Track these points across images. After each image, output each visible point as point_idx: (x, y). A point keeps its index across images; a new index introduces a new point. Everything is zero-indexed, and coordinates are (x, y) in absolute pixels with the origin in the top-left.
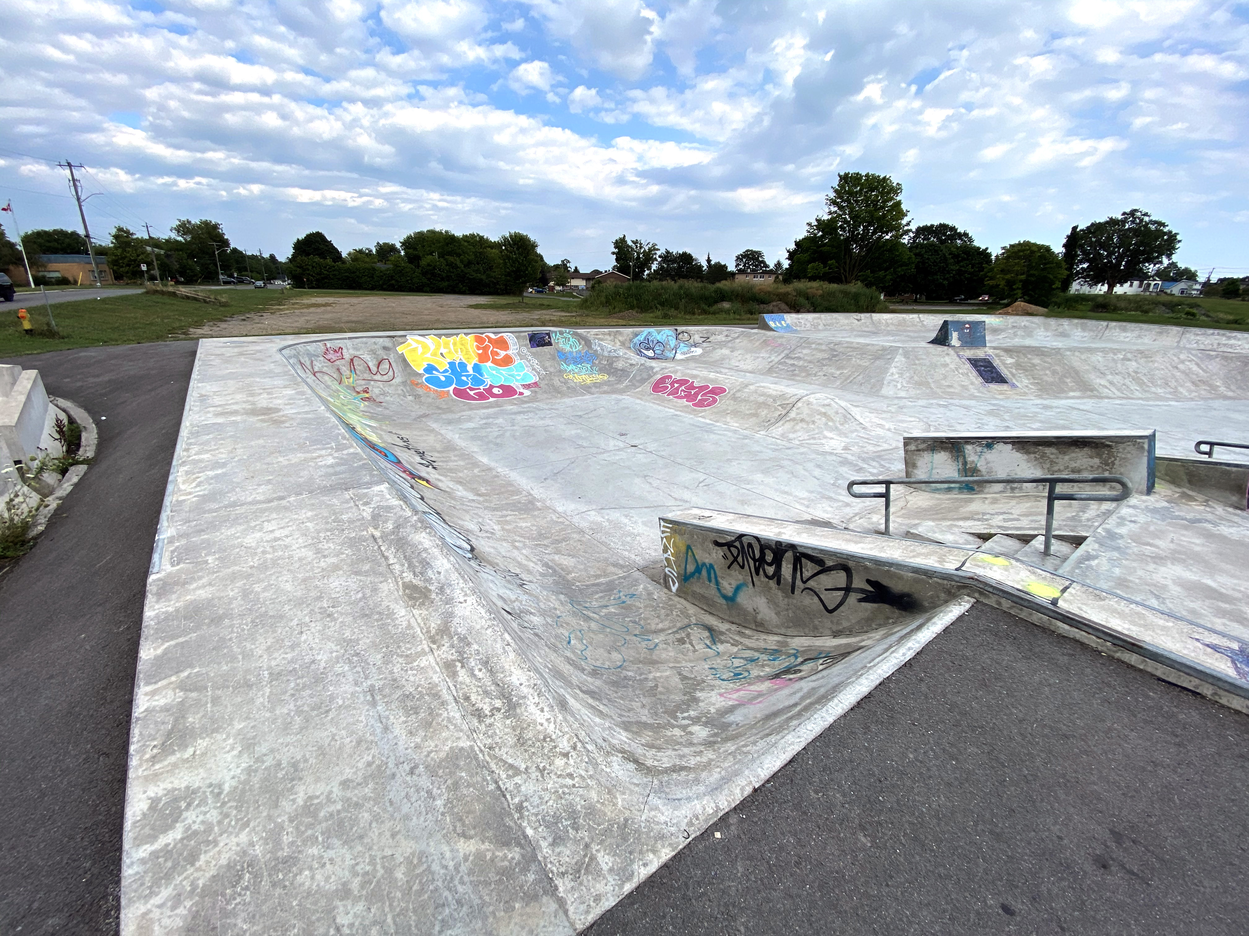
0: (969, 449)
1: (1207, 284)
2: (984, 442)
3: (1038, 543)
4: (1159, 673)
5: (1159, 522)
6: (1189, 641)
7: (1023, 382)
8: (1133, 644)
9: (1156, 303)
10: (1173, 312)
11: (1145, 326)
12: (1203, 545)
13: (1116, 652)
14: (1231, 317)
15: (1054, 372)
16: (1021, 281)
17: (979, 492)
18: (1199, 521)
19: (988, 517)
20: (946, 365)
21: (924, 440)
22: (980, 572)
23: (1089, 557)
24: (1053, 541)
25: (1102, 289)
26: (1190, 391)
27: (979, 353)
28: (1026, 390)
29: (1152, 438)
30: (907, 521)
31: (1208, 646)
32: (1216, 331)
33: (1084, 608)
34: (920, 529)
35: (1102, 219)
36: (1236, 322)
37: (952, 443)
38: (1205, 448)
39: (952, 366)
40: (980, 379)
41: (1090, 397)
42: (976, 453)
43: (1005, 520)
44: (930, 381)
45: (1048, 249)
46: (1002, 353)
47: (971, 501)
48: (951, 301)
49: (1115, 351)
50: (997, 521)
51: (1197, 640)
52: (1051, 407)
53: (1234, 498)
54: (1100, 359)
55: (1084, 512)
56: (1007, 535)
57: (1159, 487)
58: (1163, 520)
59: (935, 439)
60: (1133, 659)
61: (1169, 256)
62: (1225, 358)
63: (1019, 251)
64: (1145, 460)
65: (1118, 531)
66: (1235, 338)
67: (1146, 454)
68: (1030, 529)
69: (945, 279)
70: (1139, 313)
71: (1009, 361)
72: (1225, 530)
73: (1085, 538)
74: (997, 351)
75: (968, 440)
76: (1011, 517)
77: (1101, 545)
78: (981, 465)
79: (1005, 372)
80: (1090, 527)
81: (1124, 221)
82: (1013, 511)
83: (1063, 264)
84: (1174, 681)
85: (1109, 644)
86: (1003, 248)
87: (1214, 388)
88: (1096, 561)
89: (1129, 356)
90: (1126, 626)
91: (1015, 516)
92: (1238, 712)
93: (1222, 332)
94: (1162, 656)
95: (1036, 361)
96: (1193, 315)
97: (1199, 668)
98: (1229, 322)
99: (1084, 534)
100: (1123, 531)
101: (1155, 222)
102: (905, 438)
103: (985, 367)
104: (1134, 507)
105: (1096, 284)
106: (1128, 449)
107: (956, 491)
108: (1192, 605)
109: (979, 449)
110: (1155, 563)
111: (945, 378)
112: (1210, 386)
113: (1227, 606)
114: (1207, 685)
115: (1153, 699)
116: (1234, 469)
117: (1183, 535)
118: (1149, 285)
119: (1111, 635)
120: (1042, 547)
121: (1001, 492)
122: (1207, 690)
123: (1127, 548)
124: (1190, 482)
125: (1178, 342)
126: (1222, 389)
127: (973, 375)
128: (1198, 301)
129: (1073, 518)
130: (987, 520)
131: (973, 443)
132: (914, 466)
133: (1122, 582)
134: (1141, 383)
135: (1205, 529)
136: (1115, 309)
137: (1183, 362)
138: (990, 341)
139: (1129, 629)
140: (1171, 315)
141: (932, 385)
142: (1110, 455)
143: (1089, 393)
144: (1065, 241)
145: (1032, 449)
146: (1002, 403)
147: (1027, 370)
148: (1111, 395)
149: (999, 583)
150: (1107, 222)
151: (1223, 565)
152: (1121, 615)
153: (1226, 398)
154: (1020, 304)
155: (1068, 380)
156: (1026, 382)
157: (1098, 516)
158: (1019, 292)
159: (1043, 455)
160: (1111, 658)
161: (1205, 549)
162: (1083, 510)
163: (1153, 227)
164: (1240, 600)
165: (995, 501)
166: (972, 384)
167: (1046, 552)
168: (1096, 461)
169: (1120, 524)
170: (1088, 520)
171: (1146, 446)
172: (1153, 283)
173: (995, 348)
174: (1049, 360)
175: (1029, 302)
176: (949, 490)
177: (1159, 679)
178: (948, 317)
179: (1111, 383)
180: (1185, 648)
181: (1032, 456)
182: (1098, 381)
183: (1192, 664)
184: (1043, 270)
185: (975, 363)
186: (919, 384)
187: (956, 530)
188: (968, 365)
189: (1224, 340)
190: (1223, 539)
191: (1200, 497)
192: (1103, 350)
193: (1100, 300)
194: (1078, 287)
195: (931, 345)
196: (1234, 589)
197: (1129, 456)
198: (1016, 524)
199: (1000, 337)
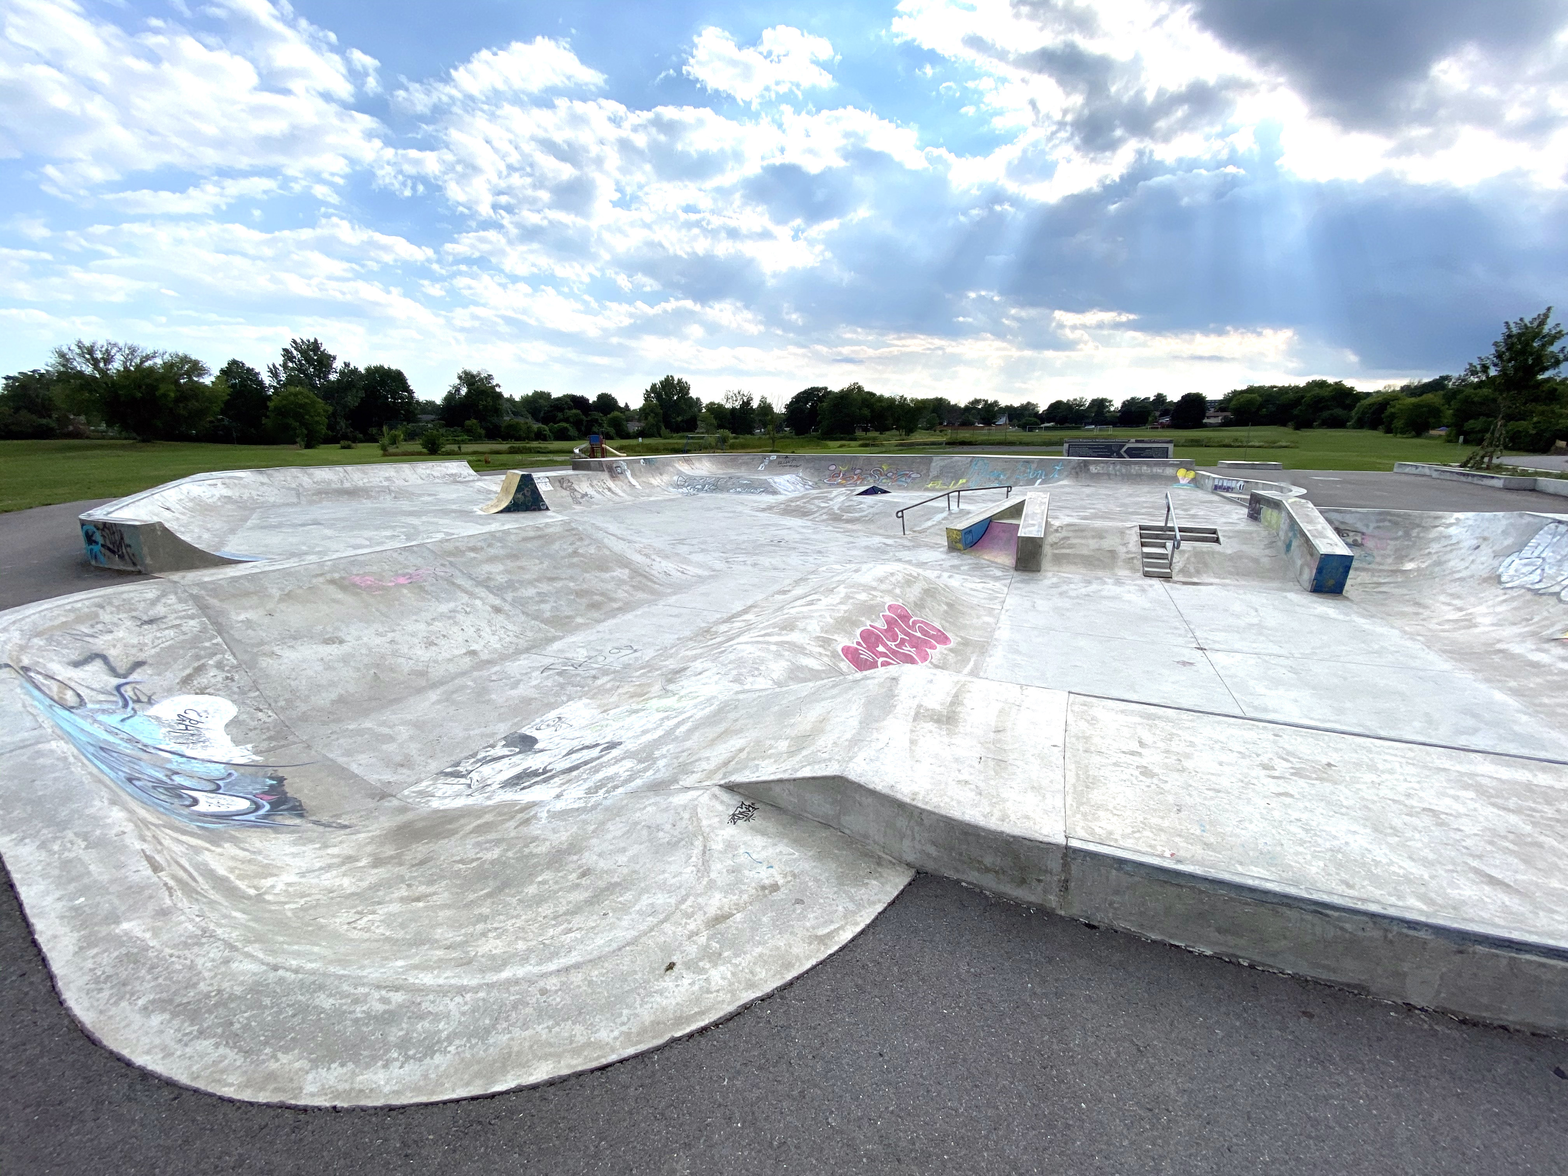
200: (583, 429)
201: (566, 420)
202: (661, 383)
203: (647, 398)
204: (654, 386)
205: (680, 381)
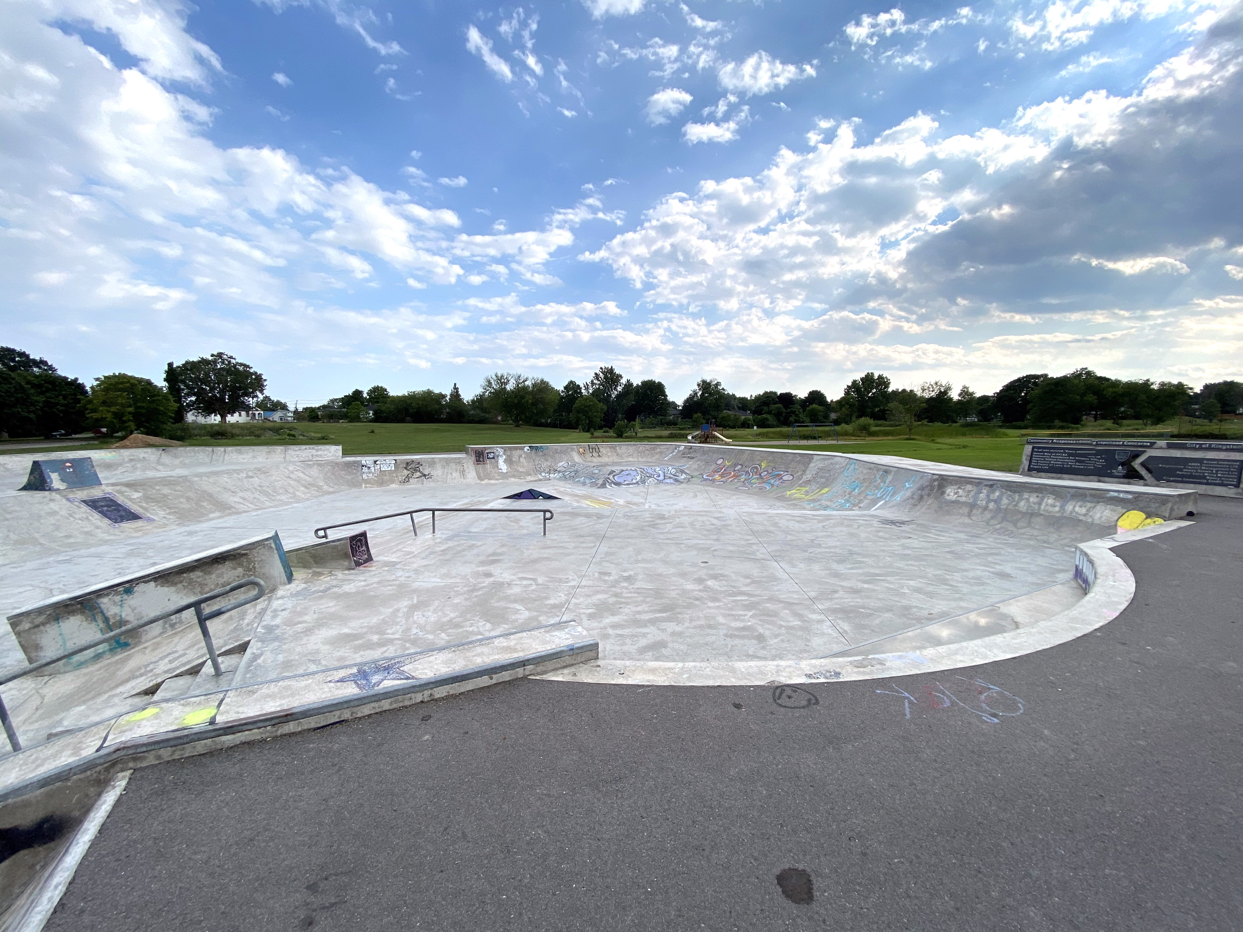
0: (105, 602)
1: (296, 412)
2: (121, 589)
3: (208, 669)
4: (313, 725)
5: (302, 602)
6: (325, 686)
7: (158, 514)
8: (287, 715)
9: (264, 429)
10: (279, 434)
11: (256, 448)
12: (335, 606)
13: (277, 730)
14: (319, 435)
15: (188, 499)
16: (130, 413)
17: (136, 645)
18: (329, 589)
19: (151, 666)
20: (54, 513)
21: (40, 611)
22: (125, 738)
23: (255, 657)
24: (220, 659)
25: (215, 419)
26: (304, 493)
27: (96, 493)
28: (165, 521)
29: (276, 538)
30: (46, 723)
31: (338, 681)
32: (307, 447)
33: (241, 709)
34: (66, 723)
35: (196, 359)
36: (323, 438)
37: (81, 603)
38: (321, 533)
39: (64, 513)
40: (107, 521)
41: (230, 514)
42: (115, 603)
43: (171, 662)
44: (37, 535)
45: (149, 383)
46: (124, 489)
47: (128, 658)
48: (48, 437)
49: (238, 472)
50: (163, 666)
51: (330, 681)
52: (196, 532)
53: (346, 563)
54: (228, 480)
55: (243, 619)
56: (176, 676)
57: (296, 575)
58: (305, 599)
59: (56, 606)
60: (291, 727)
61: (262, 392)
62: (319, 465)
63: (117, 383)
64: (276, 556)
65: (273, 623)
66: (321, 449)
67: (275, 552)
68: (198, 658)
69: (29, 412)
70: (253, 437)
71: (136, 495)
72: (349, 588)
73: (248, 643)
74: (118, 488)
75: (99, 593)
76: (177, 655)
77: (263, 641)
78: (126, 613)
79: (135, 508)
80: (251, 630)
81: (215, 362)
82: (178, 648)
83: (170, 397)
84: (325, 724)
85: (269, 728)
86: (97, 379)
87: (319, 488)
88: (262, 658)
89: (250, 474)
90: (278, 704)
91: (180, 653)
92: (369, 716)
93: (311, 446)
94: (309, 710)
95: (166, 491)
96: (294, 436)
97: (334, 702)
98: (319, 439)
99: (247, 639)
100: (278, 621)
101: (241, 364)
102: (9, 619)
103: (107, 506)
104: (282, 598)
105: (209, 414)
106: (261, 552)
107: (108, 655)
108: (338, 654)
109: (117, 598)
110: (306, 635)
111: (57, 528)
112: (317, 486)
113: (360, 642)
114: (345, 711)
115: (313, 749)
116: (338, 543)
117: (321, 604)
118: (254, 415)
119: (267, 720)
120: (212, 671)
121: (161, 634)
122: (346, 715)
123: (283, 634)
124: (316, 562)
125: (285, 458)
126: (325, 487)
127: (96, 517)
128: (295, 425)
129: (236, 629)
130: (151, 671)
131: (107, 595)
132: (38, 647)
133: (287, 665)
134: (267, 494)
135: (334, 593)
136: (233, 436)
137: (292, 472)
138: (106, 478)
139: (280, 705)
140: (278, 437)
141: (42, 541)
142: (250, 562)
143: (227, 511)
144: (164, 376)
145: (177, 579)
146: (141, 540)
147: (161, 501)
148: (246, 509)
149: (152, 736)
150: (199, 362)
151: (351, 614)
152: (272, 696)
153: (330, 493)
154: (137, 436)
155: (205, 504)
156: (162, 513)
157: (256, 617)
158: (132, 425)
159: (191, 582)
160: (275, 738)
161: (338, 608)
162: (242, 617)
163: (241, 368)
164: (365, 633)
165: (156, 646)
166: (97, 527)
167: (218, 673)
168: (240, 570)
169: (274, 617)
170: (248, 625)
171: (273, 546)
172: (257, 413)
173: (113, 485)
174: (179, 488)
175: (148, 434)
176: (98, 657)
177: (315, 729)
178: (40, 457)
179: (244, 499)
180: (323, 693)
181: (180, 586)
182: (232, 499)
183: (330, 703)
184: (150, 402)
185: (93, 504)
186: (20, 543)
187: (116, 700)
188: (85, 508)
189: (314, 452)
190: (347, 595)
191: (326, 571)
192: (228, 472)
193: (217, 428)
194: (194, 418)
195: (24, 493)
196: (361, 628)
197: (263, 557)
198: (184, 660)
199: (118, 472)
200: (782, 419)
201: (769, 413)
202: (862, 379)
203: (847, 393)
204: (854, 382)
205: (880, 377)
